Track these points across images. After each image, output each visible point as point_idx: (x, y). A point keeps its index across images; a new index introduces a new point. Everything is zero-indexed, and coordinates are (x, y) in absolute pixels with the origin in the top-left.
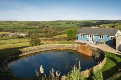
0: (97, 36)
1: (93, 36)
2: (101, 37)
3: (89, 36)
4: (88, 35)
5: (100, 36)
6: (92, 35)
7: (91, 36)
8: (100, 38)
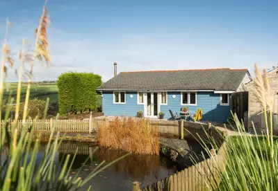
0: (174, 96)
1: (159, 97)
2: (189, 96)
3: (145, 97)
4: (141, 94)
5: (185, 95)
6: (155, 95)
7: (152, 96)
8: (185, 101)
